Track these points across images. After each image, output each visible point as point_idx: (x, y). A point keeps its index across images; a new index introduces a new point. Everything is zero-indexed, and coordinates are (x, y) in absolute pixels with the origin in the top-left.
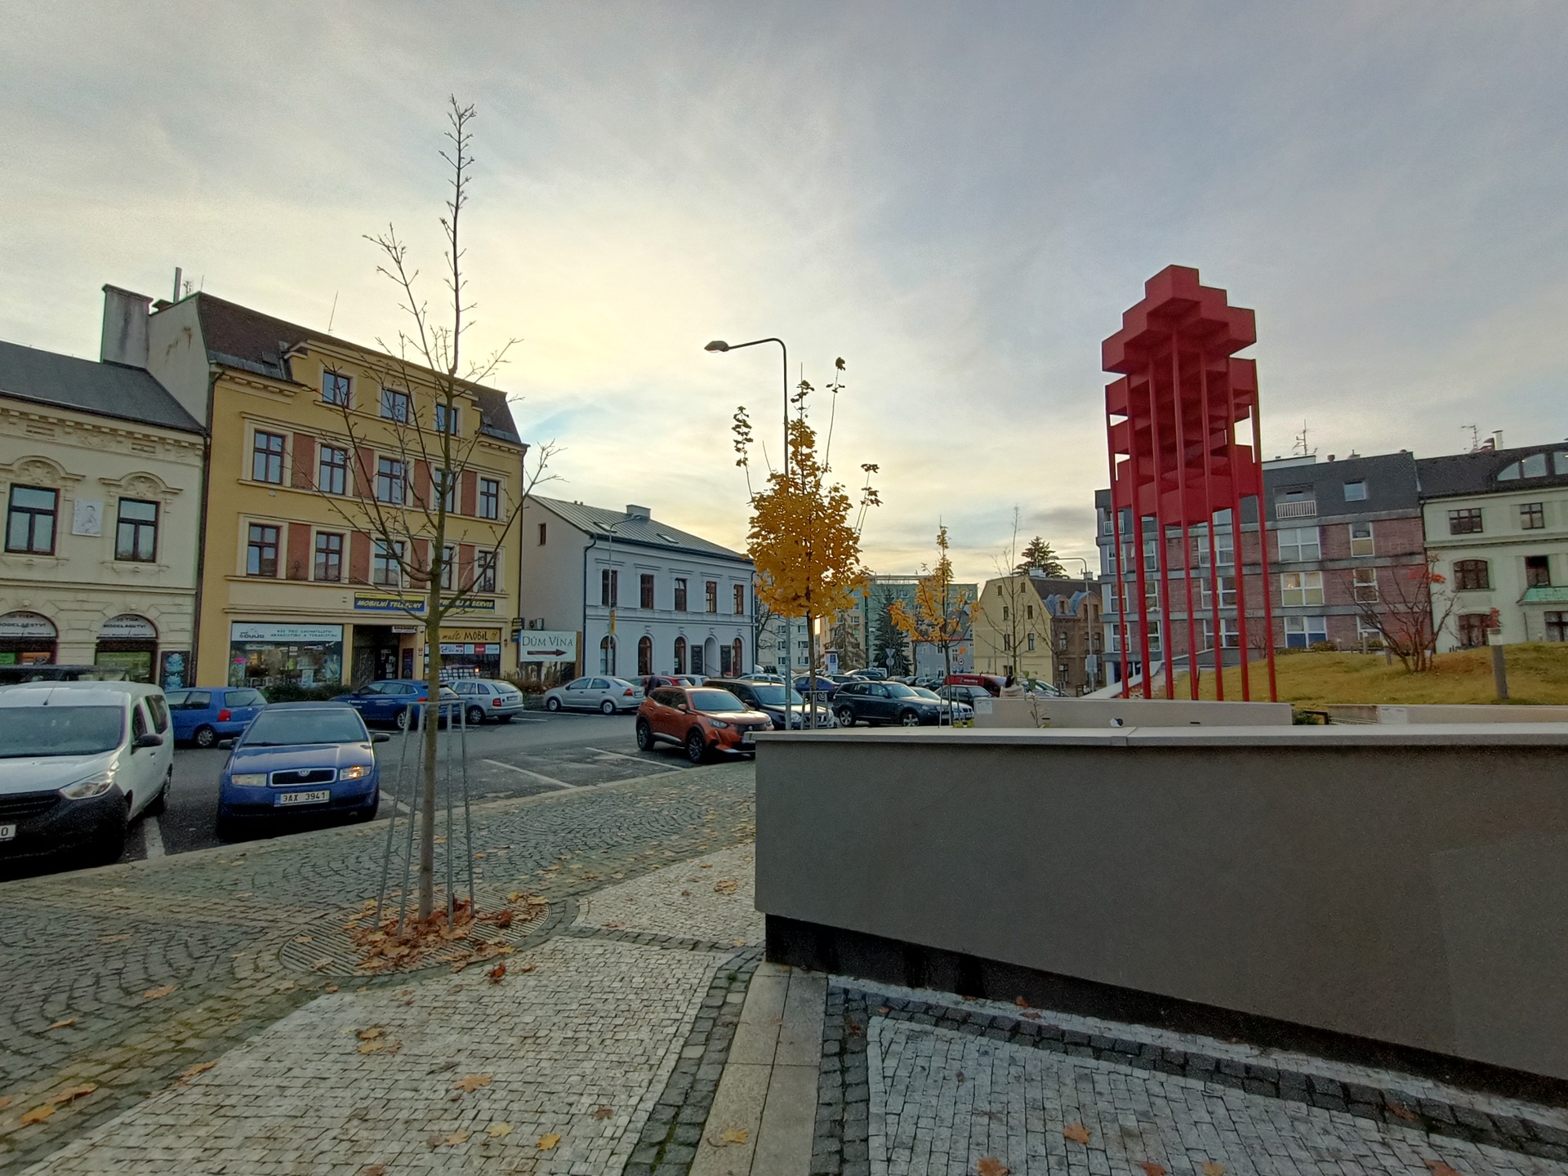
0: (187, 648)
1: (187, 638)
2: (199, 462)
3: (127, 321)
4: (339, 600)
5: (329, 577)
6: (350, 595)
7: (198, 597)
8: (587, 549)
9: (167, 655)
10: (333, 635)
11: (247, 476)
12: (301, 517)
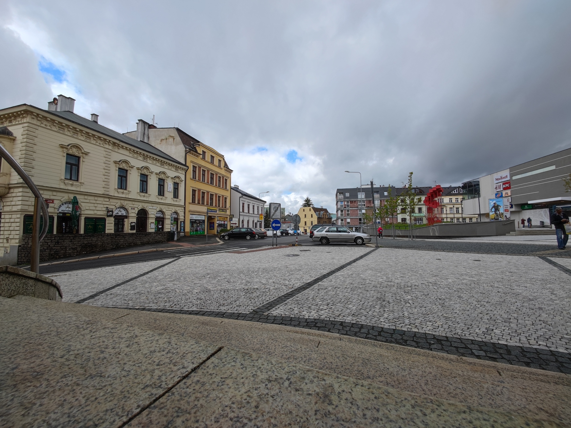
0: (183, 220)
1: (183, 218)
2: (184, 173)
3: (145, 130)
4: (204, 209)
5: (203, 204)
6: (206, 208)
7: (185, 208)
8: (240, 197)
9: (181, 222)
10: (202, 218)
11: (192, 177)
12: (200, 188)
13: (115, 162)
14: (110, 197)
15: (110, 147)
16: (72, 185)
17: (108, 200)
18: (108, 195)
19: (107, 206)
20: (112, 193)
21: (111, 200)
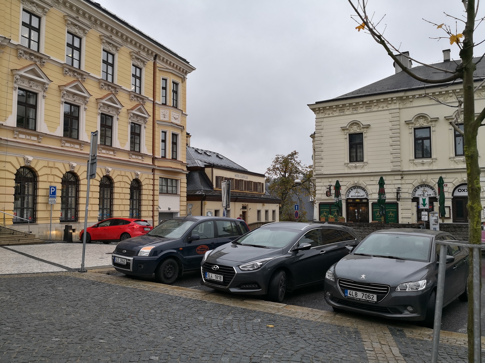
13: (408, 123)
14: (402, 174)
15: (397, 106)
16: (356, 167)
17: (399, 177)
18: (400, 171)
19: (399, 186)
20: (407, 167)
21: (405, 177)
